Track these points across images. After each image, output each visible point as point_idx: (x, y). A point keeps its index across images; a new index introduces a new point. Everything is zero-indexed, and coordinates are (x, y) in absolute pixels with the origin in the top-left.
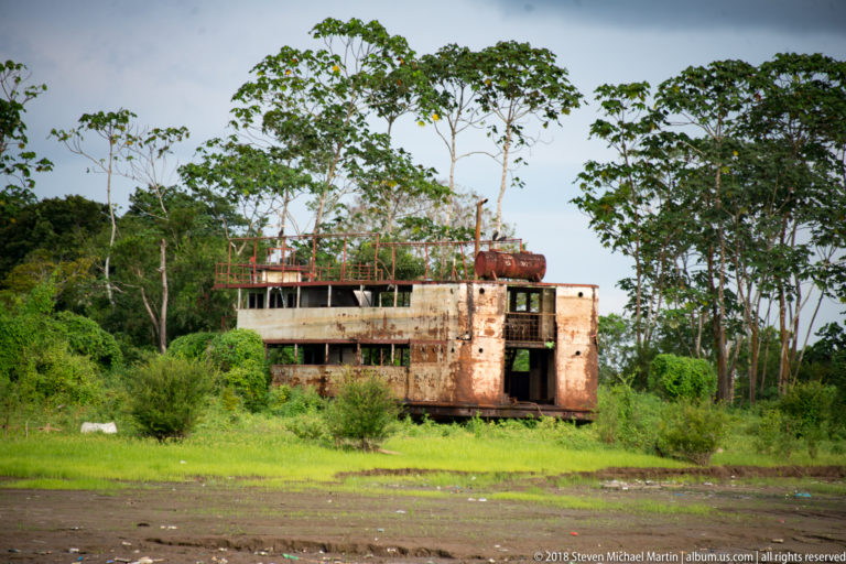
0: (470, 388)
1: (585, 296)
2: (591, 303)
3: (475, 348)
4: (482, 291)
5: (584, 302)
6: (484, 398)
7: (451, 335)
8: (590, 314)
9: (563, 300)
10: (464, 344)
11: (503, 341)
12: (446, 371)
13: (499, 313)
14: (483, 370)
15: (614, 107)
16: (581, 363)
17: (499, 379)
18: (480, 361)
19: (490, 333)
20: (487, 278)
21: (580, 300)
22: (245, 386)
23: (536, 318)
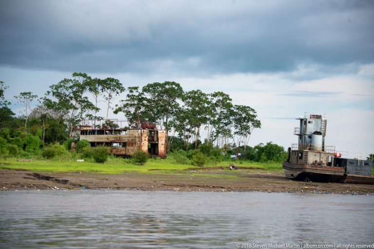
3: (142, 143)
4: (143, 131)
7: (137, 141)
8: (166, 136)
9: (159, 133)
10: (140, 142)
11: (148, 142)
12: (136, 148)
13: (147, 136)
15: (131, 91)
16: (163, 146)
18: (143, 146)
19: (145, 140)
20: (144, 129)
21: (163, 133)
23: (153, 137)
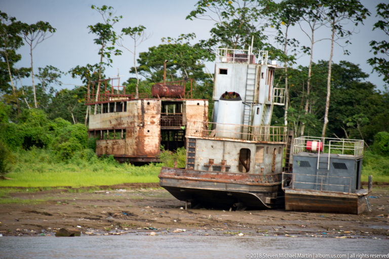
0: (143, 148)
1: (200, 104)
2: (203, 108)
3: (145, 130)
4: (148, 103)
5: (200, 107)
6: (150, 153)
7: (136, 124)
8: (203, 113)
9: (189, 107)
10: (140, 128)
11: (160, 126)
13: (157, 114)
14: (149, 140)
17: (158, 144)
18: (148, 136)
19: (153, 123)
21: (198, 106)
22: (69, 150)
